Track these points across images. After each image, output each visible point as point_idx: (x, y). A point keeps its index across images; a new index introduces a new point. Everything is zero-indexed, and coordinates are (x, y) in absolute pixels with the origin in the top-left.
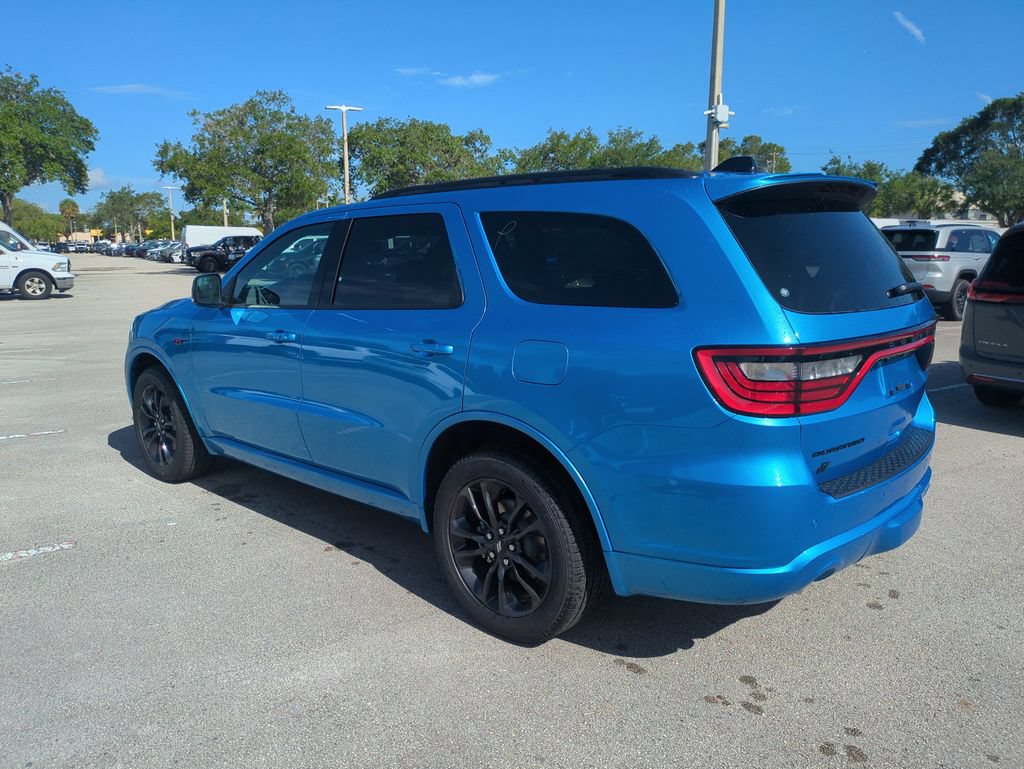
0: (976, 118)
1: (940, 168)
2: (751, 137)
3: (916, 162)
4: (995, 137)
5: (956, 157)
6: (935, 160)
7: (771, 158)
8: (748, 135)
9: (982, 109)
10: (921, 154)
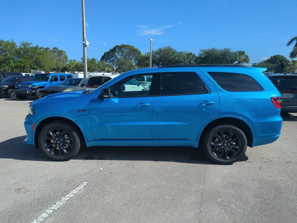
0: (112, 49)
1: (106, 60)
2: (55, 48)
3: (101, 59)
4: (117, 54)
5: (109, 58)
6: (105, 59)
7: (63, 54)
8: (54, 47)
9: (113, 47)
10: (101, 57)
